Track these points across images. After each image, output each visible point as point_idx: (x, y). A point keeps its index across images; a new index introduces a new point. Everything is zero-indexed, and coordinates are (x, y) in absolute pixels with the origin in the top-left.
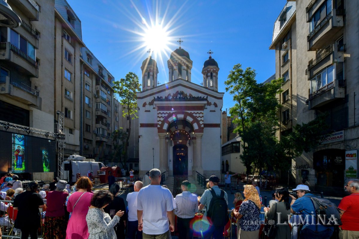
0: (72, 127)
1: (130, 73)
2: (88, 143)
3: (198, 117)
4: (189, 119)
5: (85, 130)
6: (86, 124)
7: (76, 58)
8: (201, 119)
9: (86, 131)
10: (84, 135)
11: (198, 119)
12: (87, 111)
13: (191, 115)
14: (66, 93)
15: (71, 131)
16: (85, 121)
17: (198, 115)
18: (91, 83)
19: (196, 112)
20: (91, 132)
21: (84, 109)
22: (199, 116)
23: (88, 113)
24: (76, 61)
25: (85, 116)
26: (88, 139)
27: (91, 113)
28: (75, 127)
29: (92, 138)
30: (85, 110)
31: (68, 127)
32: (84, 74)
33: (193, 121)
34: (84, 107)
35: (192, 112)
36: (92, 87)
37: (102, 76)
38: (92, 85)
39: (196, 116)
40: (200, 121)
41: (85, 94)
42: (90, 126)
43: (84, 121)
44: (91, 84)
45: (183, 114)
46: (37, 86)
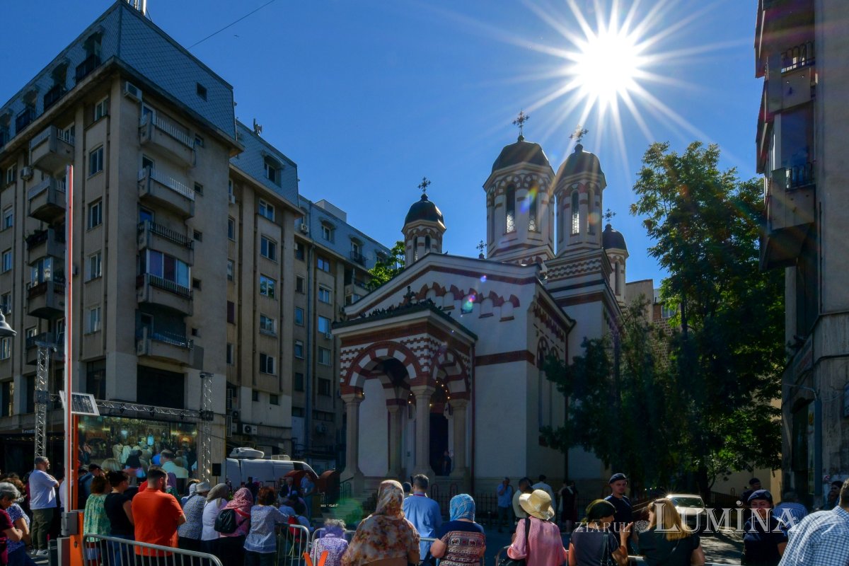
0: (276, 391)
1: (398, 243)
2: (325, 420)
3: (415, 351)
4: (399, 356)
5: (317, 392)
6: (319, 379)
7: (285, 246)
8: (422, 353)
9: (319, 394)
10: (314, 404)
11: (415, 354)
12: (321, 349)
13: (402, 348)
14: (263, 325)
15: (275, 400)
16: (316, 372)
17: (415, 345)
18: (332, 284)
19: (411, 338)
20: (332, 394)
21: (314, 346)
22: (419, 348)
23: (325, 353)
24: (285, 252)
25: (317, 361)
26: (325, 411)
27: (332, 351)
28: (281, 389)
29: (334, 407)
30: (317, 348)
31: (267, 393)
32: (316, 268)
33: (406, 359)
34: (315, 341)
35: (405, 339)
36: (335, 292)
37: (361, 260)
38: (336, 287)
39: (412, 349)
40: (419, 358)
41: (317, 313)
42: (329, 381)
43: (314, 373)
44: (333, 287)
45: (386, 348)
46: (194, 327)
